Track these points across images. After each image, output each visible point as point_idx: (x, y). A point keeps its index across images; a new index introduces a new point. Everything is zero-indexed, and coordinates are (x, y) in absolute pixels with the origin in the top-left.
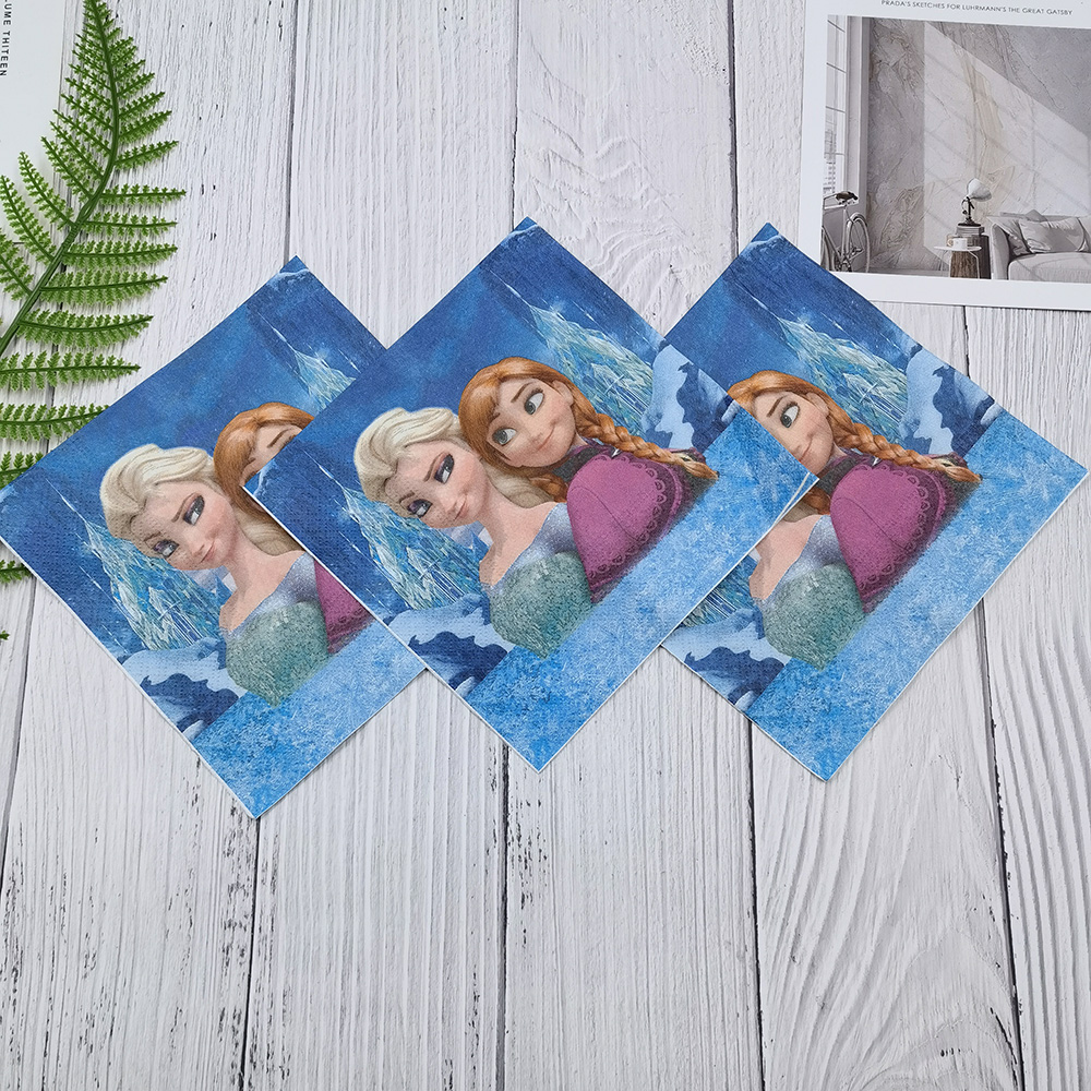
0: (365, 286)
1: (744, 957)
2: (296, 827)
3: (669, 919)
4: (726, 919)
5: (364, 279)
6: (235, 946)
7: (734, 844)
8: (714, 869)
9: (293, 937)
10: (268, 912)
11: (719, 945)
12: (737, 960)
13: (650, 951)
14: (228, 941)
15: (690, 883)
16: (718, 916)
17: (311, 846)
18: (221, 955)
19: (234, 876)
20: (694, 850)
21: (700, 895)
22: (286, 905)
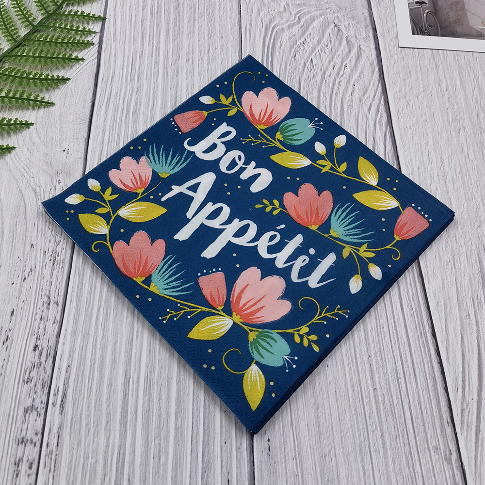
0: (152, 31)
1: (450, 460)
2: (85, 358)
3: (385, 428)
4: (431, 427)
5: (152, 28)
6: (25, 459)
7: (426, 366)
8: (414, 386)
9: (75, 451)
10: (55, 430)
11: (429, 450)
12: (445, 463)
13: (374, 457)
14: (20, 454)
15: (397, 398)
16: (424, 425)
17: (96, 374)
18: (12, 468)
19: (30, 400)
20: (396, 370)
21: (406, 408)
22: (71, 423)
